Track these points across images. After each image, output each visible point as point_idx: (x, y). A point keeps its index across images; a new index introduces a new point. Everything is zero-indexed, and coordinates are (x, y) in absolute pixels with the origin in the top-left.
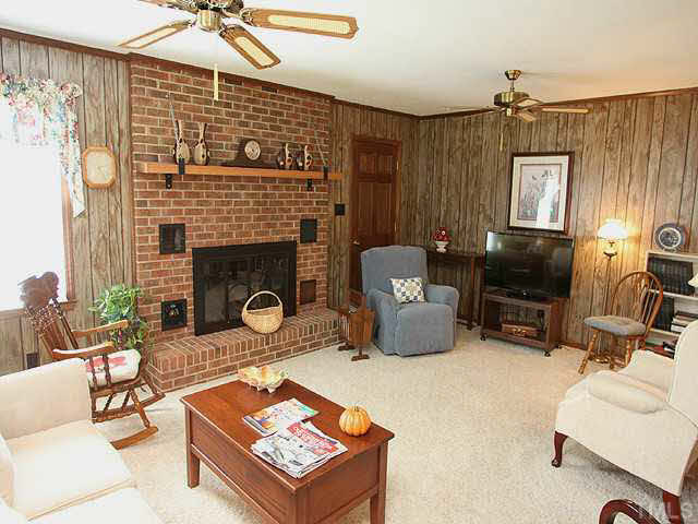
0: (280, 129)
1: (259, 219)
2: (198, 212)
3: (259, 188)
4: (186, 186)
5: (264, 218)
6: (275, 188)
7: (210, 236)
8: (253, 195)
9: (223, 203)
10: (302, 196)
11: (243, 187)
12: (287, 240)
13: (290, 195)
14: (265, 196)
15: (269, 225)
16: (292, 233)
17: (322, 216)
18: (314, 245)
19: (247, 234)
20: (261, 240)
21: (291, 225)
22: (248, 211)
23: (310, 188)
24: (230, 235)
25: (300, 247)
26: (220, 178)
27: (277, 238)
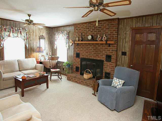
0: (100, 31)
1: (95, 53)
2: (82, 51)
3: (95, 46)
4: (80, 46)
5: (96, 53)
6: (99, 46)
7: (84, 56)
8: (93, 48)
9: (87, 49)
10: (107, 48)
11: (91, 46)
12: (101, 60)
13: (103, 48)
14: (96, 48)
15: (97, 55)
16: (103, 58)
17: (113, 55)
18: (110, 63)
19: (91, 56)
20: (95, 58)
21: (103, 56)
22: (92, 51)
23: (109, 46)
24: (88, 56)
25: (105, 62)
26: (86, 44)
27: (99, 59)
